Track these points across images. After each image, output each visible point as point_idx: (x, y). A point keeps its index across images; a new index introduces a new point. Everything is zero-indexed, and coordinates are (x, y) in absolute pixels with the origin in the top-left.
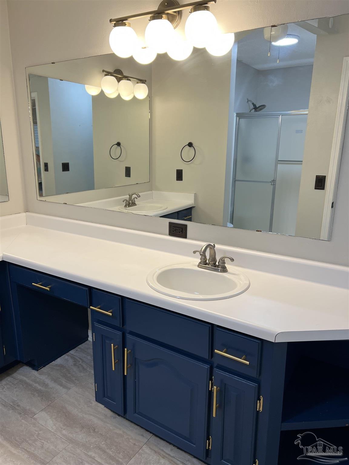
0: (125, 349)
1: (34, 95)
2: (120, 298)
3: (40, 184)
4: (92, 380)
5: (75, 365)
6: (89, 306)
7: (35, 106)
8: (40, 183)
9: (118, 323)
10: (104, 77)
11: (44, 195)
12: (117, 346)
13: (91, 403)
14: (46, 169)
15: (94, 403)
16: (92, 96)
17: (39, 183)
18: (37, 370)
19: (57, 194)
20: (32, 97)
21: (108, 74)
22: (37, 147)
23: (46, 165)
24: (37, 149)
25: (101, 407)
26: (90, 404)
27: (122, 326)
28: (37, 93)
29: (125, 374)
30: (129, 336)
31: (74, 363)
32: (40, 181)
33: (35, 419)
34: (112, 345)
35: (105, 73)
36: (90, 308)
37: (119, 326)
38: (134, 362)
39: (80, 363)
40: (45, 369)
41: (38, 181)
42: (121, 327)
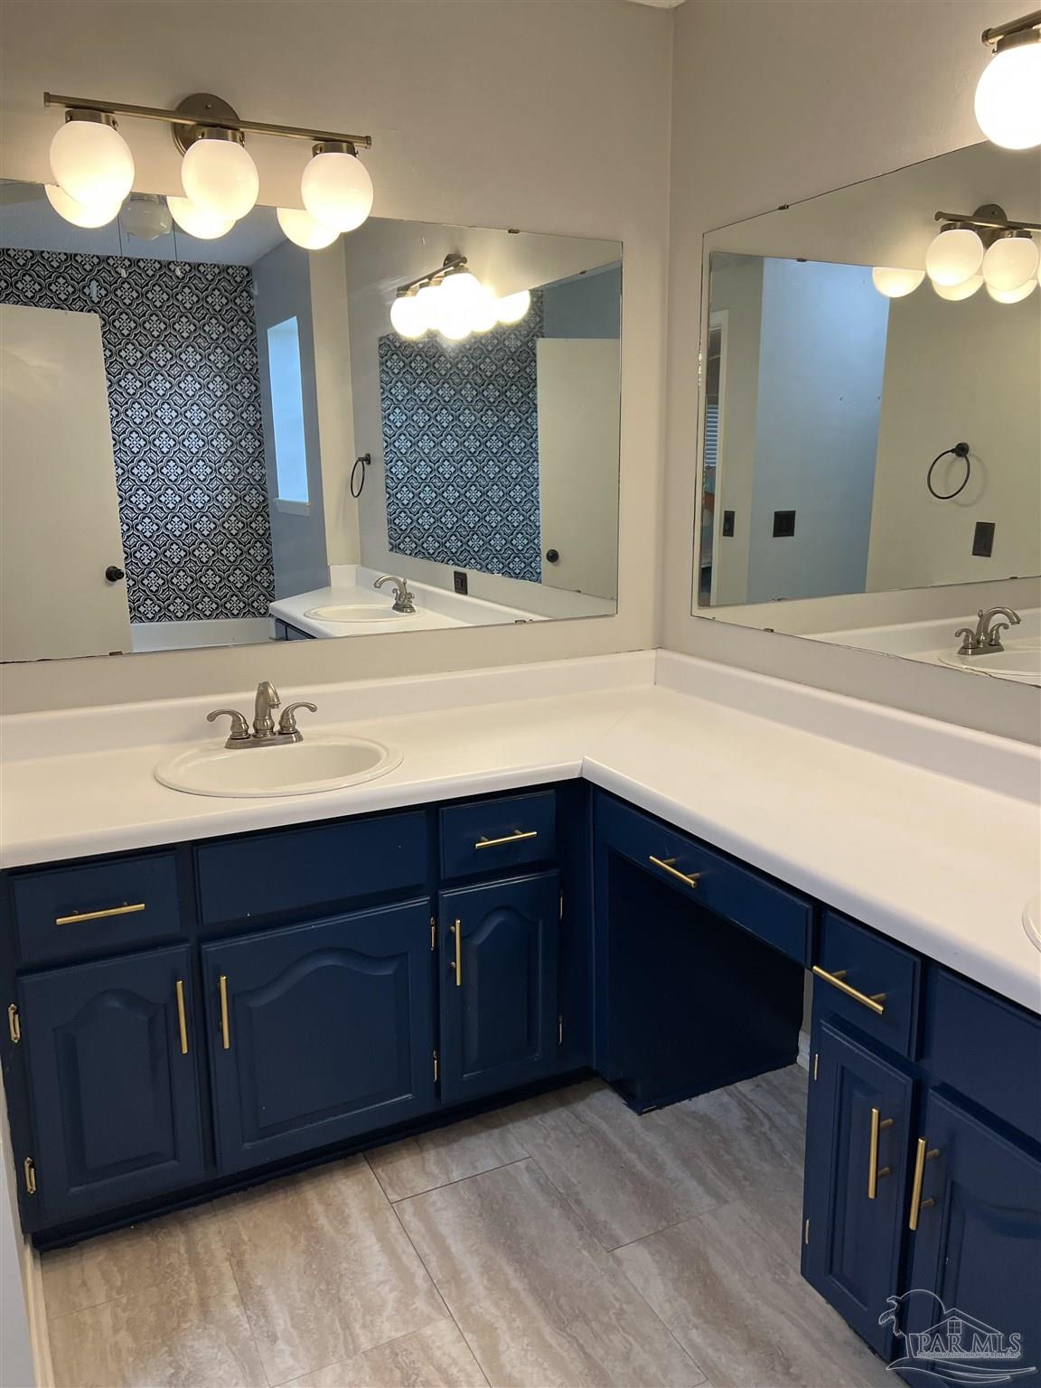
0: (921, 1141)
1: (721, 318)
2: (918, 960)
3: (706, 573)
4: (797, 1199)
5: (748, 1130)
6: (809, 963)
7: (719, 352)
8: (707, 568)
9: (902, 1044)
10: (937, 235)
11: (713, 600)
12: (890, 1120)
13: (787, 1274)
14: (728, 530)
15: (796, 1278)
16: (892, 300)
17: (703, 569)
18: (640, 1114)
19: (752, 600)
20: (711, 323)
21: (954, 222)
22: (709, 468)
23: (729, 518)
24: (709, 473)
25: (815, 1300)
26: (783, 1277)
27: (917, 1060)
28: (726, 311)
29: (912, 1226)
30: (936, 1101)
31: (745, 1121)
32: (705, 563)
33: (618, 1261)
34: (874, 1110)
35: (943, 222)
36: (811, 969)
37: (906, 1056)
38: (947, 1195)
39: (766, 1128)
40: (659, 1116)
41: (700, 564)
42: (913, 1060)
